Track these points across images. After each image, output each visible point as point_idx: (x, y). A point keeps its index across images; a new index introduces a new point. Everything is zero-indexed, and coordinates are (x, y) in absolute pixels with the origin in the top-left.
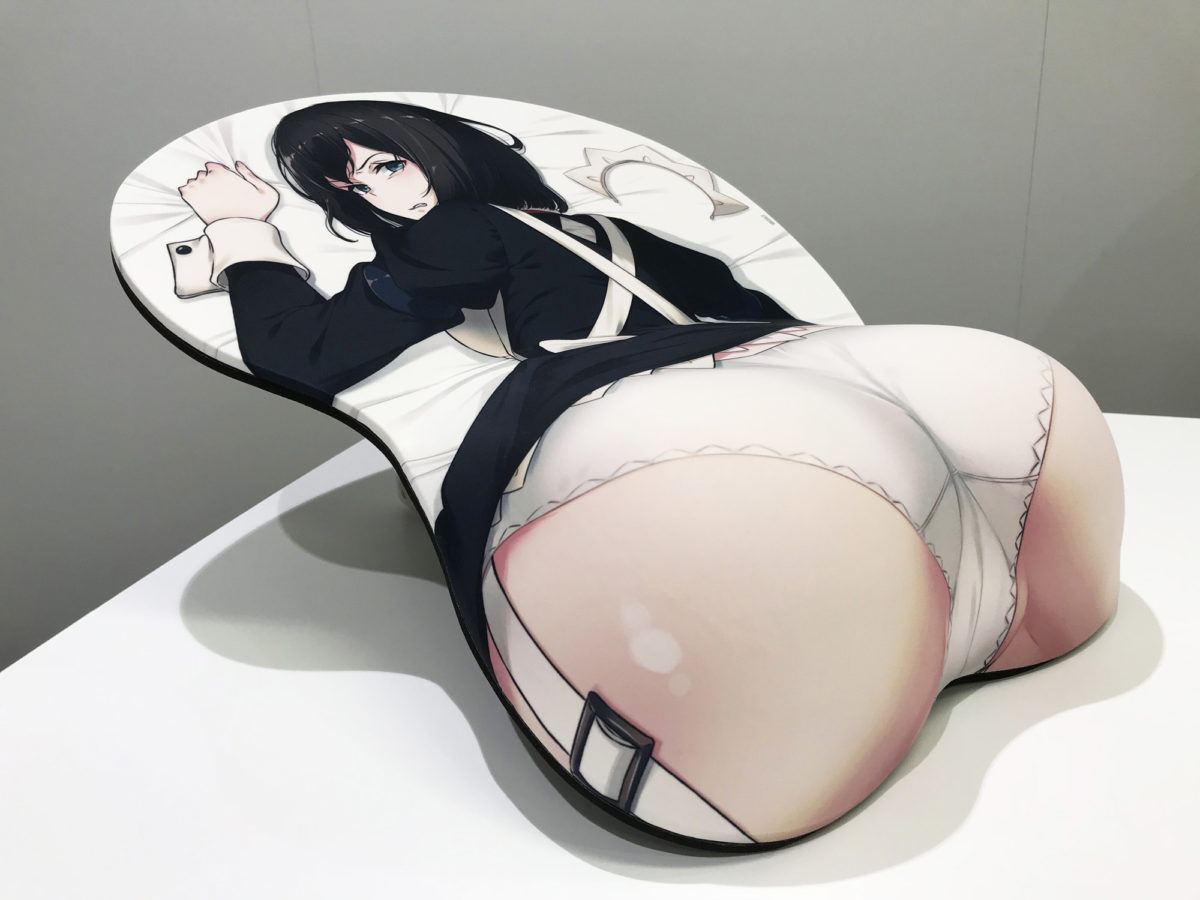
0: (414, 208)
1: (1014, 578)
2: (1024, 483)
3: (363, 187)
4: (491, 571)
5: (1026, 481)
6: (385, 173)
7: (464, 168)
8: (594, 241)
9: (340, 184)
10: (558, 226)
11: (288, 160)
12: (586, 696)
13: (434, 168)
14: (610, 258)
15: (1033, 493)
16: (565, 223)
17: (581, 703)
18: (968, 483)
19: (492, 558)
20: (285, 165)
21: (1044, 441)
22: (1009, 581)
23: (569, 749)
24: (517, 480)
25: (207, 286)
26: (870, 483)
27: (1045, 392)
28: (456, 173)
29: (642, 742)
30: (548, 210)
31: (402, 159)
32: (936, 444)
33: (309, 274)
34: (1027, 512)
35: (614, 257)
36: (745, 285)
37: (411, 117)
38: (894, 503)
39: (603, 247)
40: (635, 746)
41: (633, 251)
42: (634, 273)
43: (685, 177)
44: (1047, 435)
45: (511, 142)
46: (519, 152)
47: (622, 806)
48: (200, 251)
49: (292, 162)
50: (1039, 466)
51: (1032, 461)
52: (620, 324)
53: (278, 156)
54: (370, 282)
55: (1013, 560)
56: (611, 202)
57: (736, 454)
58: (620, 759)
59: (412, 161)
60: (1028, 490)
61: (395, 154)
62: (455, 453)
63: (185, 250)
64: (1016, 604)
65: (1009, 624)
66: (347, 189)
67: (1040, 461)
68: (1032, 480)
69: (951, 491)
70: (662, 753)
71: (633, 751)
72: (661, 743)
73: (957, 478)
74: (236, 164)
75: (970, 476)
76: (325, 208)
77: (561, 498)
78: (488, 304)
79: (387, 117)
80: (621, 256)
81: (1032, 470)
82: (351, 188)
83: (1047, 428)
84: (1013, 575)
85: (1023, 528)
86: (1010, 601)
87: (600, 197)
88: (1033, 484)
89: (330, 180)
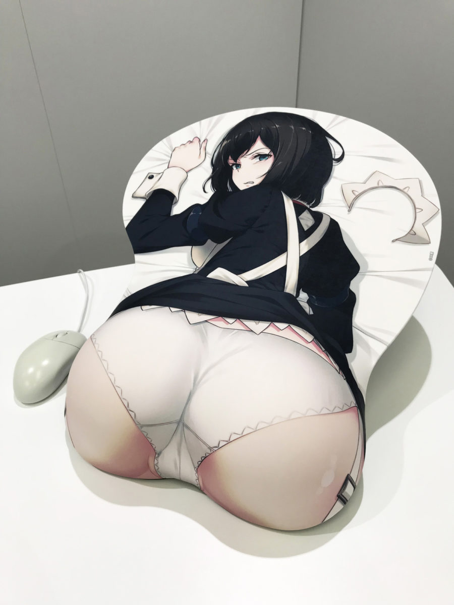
0: (247, 183)
2: (209, 448)
3: (238, 166)
5: (210, 448)
6: (257, 159)
7: (294, 167)
8: (306, 230)
9: (231, 161)
10: (298, 214)
11: (225, 142)
13: (280, 163)
14: (301, 241)
15: (210, 454)
16: (304, 214)
18: (185, 430)
20: (221, 146)
21: (226, 443)
22: (194, 471)
25: (143, 195)
26: (124, 399)
28: (287, 169)
30: (305, 204)
31: (272, 154)
33: (176, 202)
34: (206, 457)
35: (304, 242)
36: (353, 286)
37: (304, 129)
38: (129, 411)
41: (319, 242)
42: (301, 255)
43: (415, 208)
44: (229, 442)
45: (337, 157)
46: (334, 164)
48: (155, 179)
49: (225, 144)
51: (216, 445)
52: (261, 275)
53: (224, 140)
54: (192, 213)
55: (196, 466)
56: (346, 209)
59: (275, 157)
60: (209, 451)
61: (272, 150)
63: (151, 177)
66: (231, 165)
67: (218, 447)
68: (213, 450)
69: (175, 426)
73: (181, 425)
74: (204, 141)
75: (188, 428)
76: (212, 173)
79: (292, 127)
82: (233, 164)
83: (231, 440)
84: (196, 471)
85: (202, 461)
86: (196, 477)
87: (344, 204)
88: (212, 452)
89: (230, 158)
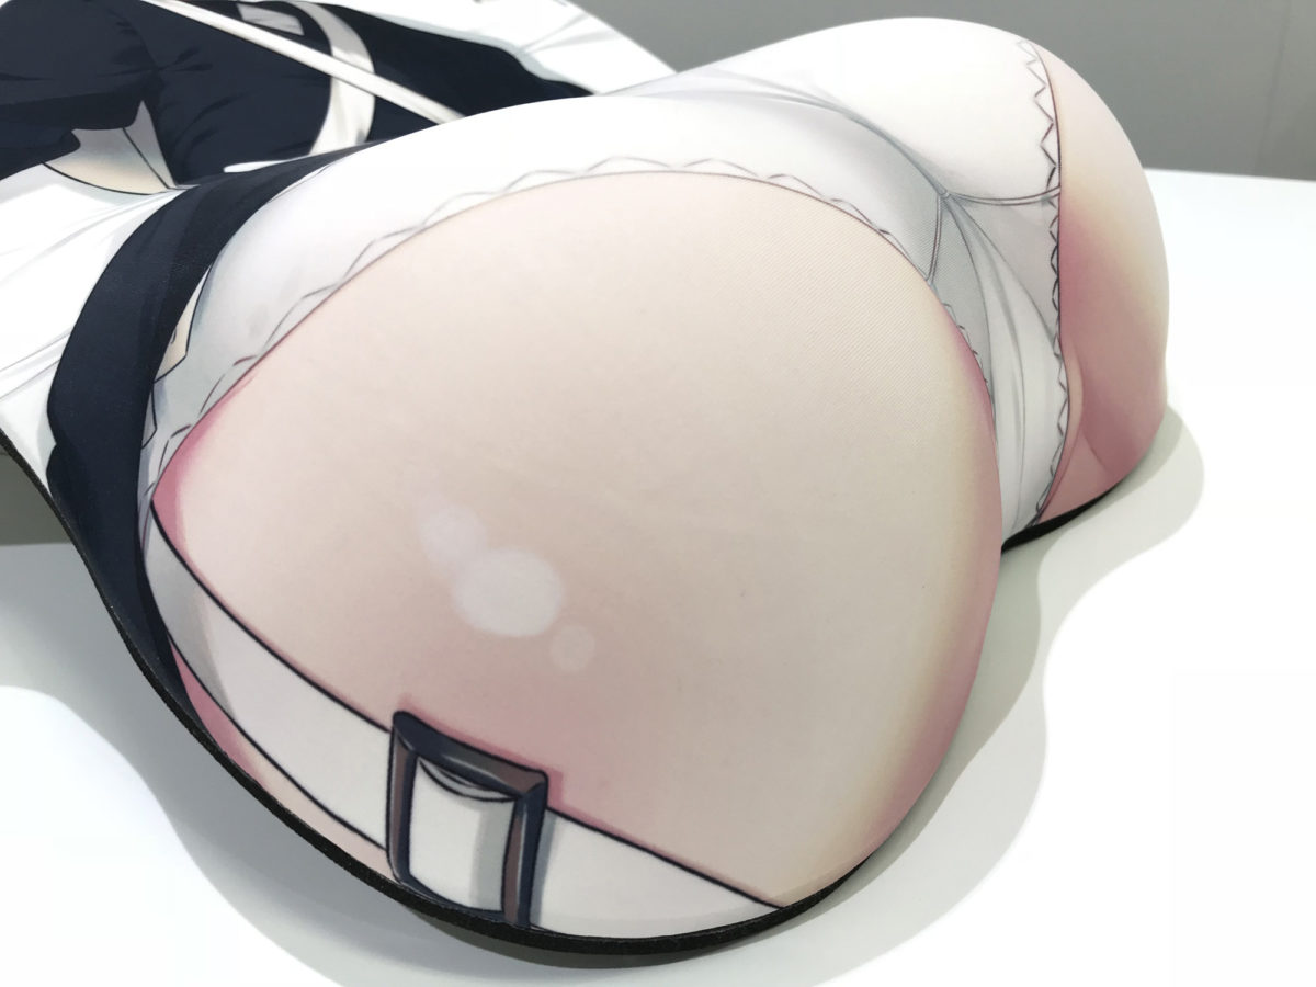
1: (1061, 357)
2: (1043, 202)
4: (154, 530)
5: (1046, 198)
8: (299, 31)
10: (236, 15)
12: (388, 723)
14: (326, 52)
15: (1059, 216)
16: (245, 11)
17: (383, 740)
18: (972, 211)
19: (152, 505)
21: (1053, 133)
22: (1055, 363)
23: (380, 837)
24: (176, 349)
26: (835, 201)
27: (1033, 66)
29: (523, 784)
32: (905, 155)
34: (1057, 247)
35: (335, 51)
36: (543, 75)
38: (880, 232)
39: (314, 36)
40: (511, 795)
42: (371, 68)
44: (1055, 124)
47: (512, 919)
50: (1057, 171)
51: (1045, 167)
52: (360, 134)
55: (1054, 328)
57: (582, 178)
58: (486, 829)
60: (1052, 212)
62: (66, 340)
64: (1068, 400)
65: (1064, 434)
67: (1056, 166)
68: (1052, 195)
69: (948, 221)
70: (568, 795)
71: (508, 808)
72: (560, 776)
73: (952, 203)
75: (970, 200)
77: (256, 349)
78: (123, 119)
80: (346, 49)
81: (1050, 179)
83: (1052, 115)
84: (1059, 352)
85: (1058, 273)
86: (1060, 396)
88: (1055, 201)
